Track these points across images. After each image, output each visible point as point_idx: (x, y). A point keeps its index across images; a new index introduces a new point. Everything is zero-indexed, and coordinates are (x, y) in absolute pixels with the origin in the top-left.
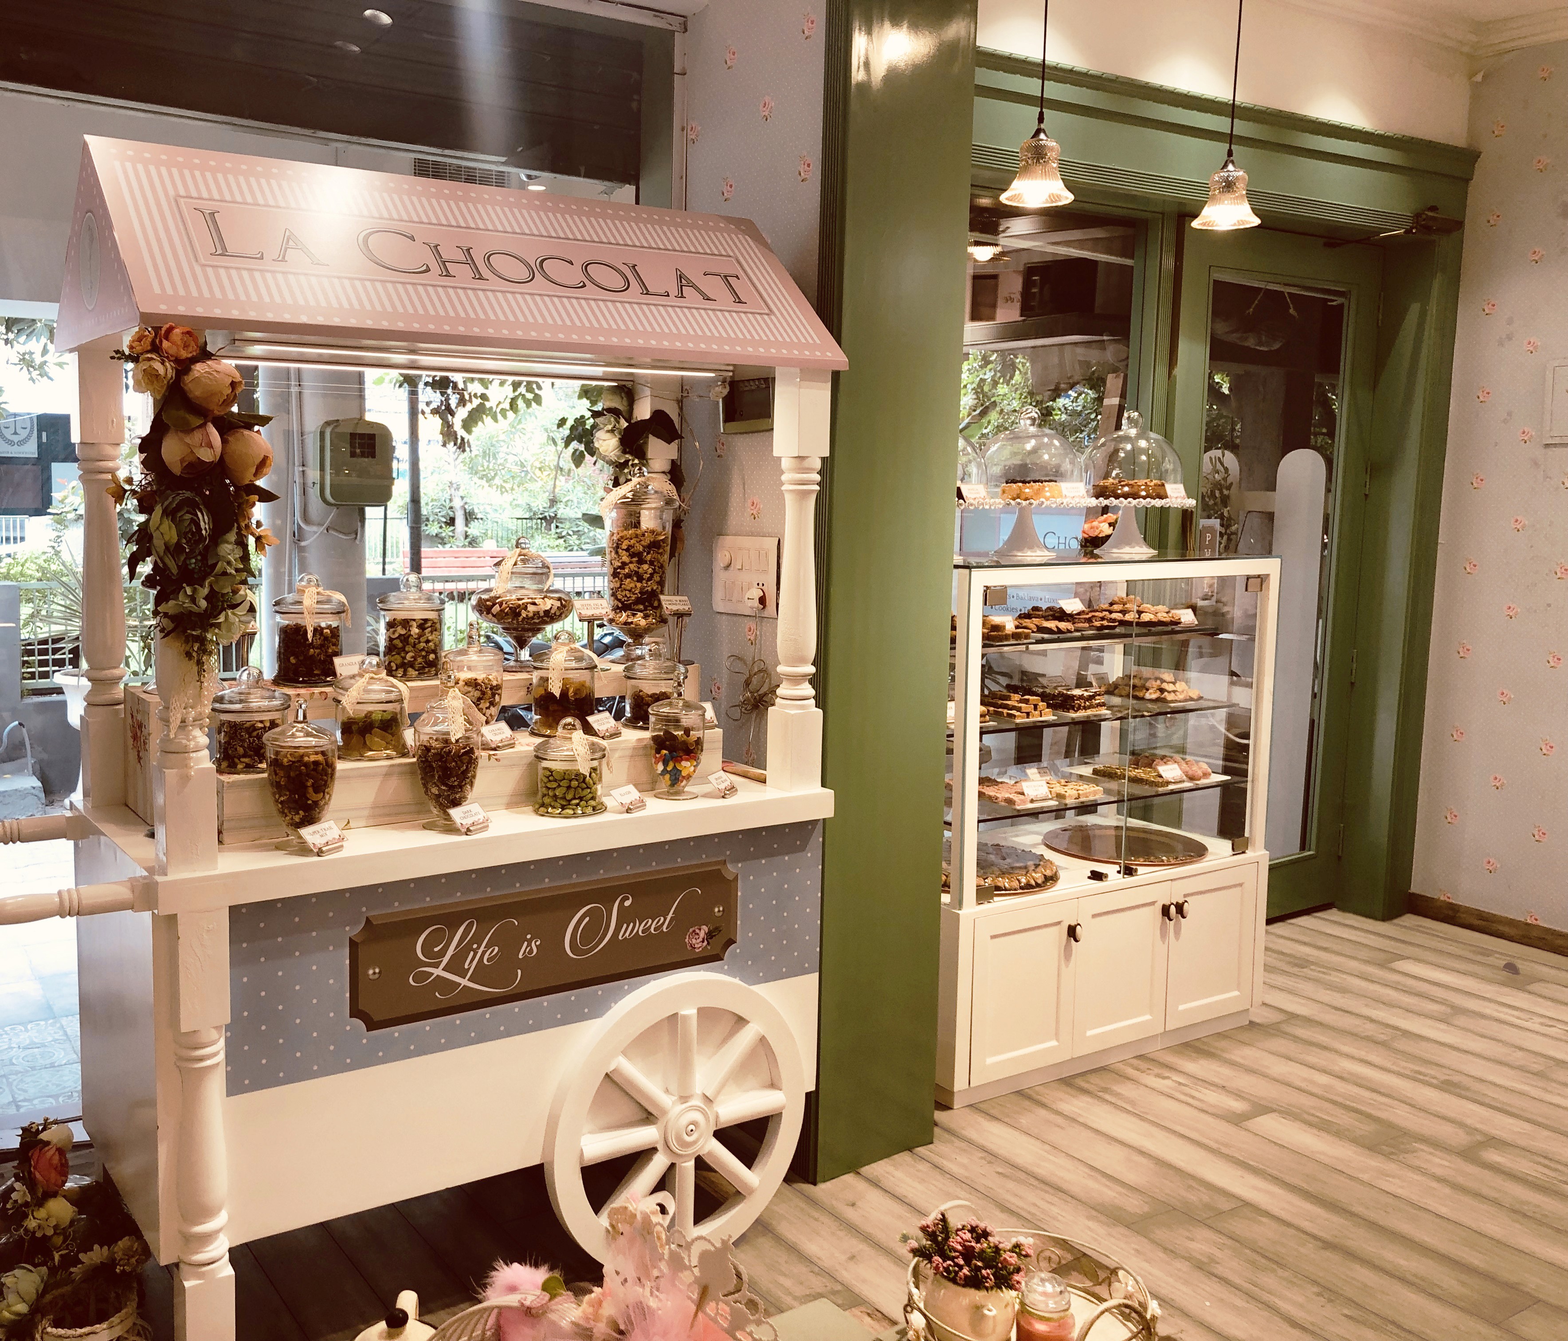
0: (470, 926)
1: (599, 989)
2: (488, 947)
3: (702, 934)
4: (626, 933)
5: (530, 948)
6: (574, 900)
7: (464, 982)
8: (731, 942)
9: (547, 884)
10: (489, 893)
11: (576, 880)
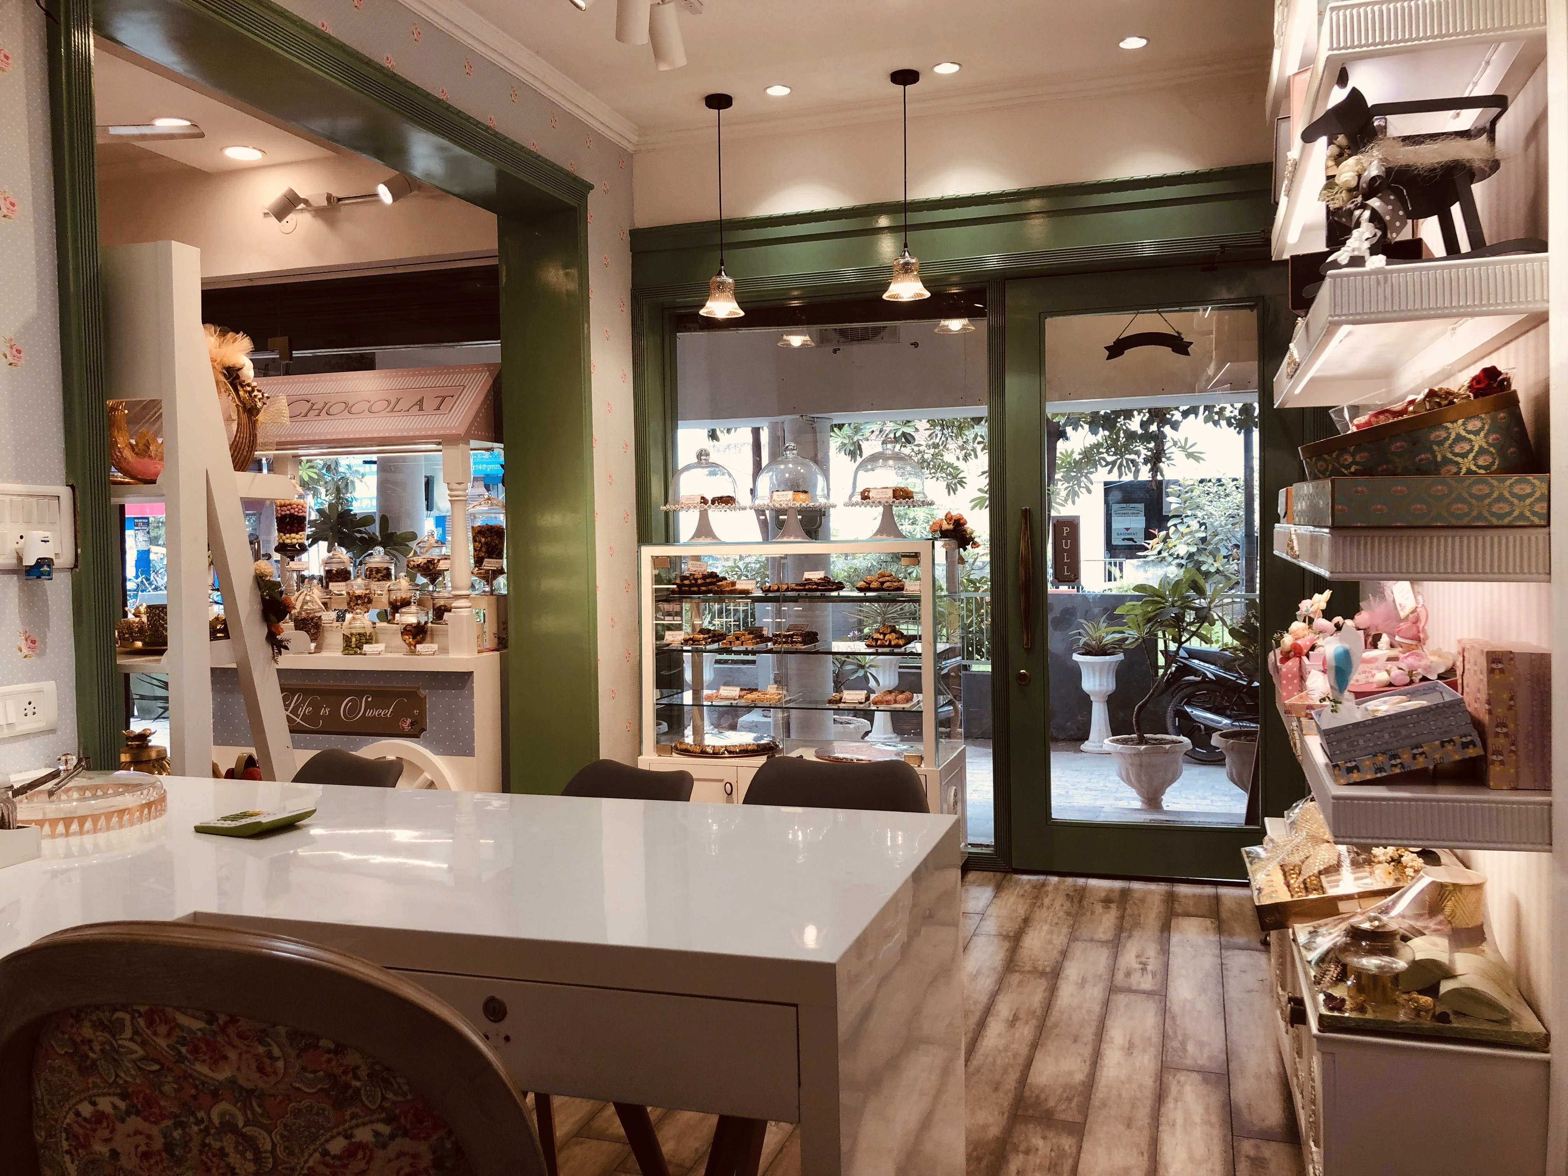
0: (300, 696)
1: (358, 738)
2: (307, 706)
3: (408, 722)
4: (369, 713)
5: (325, 711)
6: (345, 693)
7: (298, 720)
8: (424, 730)
9: (331, 683)
10: (307, 683)
11: (344, 684)
